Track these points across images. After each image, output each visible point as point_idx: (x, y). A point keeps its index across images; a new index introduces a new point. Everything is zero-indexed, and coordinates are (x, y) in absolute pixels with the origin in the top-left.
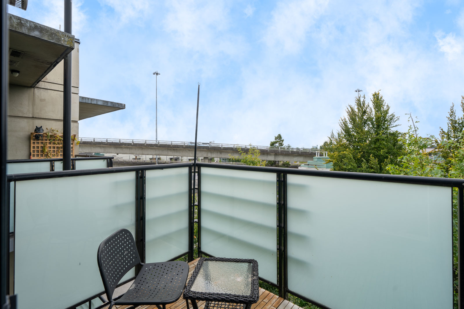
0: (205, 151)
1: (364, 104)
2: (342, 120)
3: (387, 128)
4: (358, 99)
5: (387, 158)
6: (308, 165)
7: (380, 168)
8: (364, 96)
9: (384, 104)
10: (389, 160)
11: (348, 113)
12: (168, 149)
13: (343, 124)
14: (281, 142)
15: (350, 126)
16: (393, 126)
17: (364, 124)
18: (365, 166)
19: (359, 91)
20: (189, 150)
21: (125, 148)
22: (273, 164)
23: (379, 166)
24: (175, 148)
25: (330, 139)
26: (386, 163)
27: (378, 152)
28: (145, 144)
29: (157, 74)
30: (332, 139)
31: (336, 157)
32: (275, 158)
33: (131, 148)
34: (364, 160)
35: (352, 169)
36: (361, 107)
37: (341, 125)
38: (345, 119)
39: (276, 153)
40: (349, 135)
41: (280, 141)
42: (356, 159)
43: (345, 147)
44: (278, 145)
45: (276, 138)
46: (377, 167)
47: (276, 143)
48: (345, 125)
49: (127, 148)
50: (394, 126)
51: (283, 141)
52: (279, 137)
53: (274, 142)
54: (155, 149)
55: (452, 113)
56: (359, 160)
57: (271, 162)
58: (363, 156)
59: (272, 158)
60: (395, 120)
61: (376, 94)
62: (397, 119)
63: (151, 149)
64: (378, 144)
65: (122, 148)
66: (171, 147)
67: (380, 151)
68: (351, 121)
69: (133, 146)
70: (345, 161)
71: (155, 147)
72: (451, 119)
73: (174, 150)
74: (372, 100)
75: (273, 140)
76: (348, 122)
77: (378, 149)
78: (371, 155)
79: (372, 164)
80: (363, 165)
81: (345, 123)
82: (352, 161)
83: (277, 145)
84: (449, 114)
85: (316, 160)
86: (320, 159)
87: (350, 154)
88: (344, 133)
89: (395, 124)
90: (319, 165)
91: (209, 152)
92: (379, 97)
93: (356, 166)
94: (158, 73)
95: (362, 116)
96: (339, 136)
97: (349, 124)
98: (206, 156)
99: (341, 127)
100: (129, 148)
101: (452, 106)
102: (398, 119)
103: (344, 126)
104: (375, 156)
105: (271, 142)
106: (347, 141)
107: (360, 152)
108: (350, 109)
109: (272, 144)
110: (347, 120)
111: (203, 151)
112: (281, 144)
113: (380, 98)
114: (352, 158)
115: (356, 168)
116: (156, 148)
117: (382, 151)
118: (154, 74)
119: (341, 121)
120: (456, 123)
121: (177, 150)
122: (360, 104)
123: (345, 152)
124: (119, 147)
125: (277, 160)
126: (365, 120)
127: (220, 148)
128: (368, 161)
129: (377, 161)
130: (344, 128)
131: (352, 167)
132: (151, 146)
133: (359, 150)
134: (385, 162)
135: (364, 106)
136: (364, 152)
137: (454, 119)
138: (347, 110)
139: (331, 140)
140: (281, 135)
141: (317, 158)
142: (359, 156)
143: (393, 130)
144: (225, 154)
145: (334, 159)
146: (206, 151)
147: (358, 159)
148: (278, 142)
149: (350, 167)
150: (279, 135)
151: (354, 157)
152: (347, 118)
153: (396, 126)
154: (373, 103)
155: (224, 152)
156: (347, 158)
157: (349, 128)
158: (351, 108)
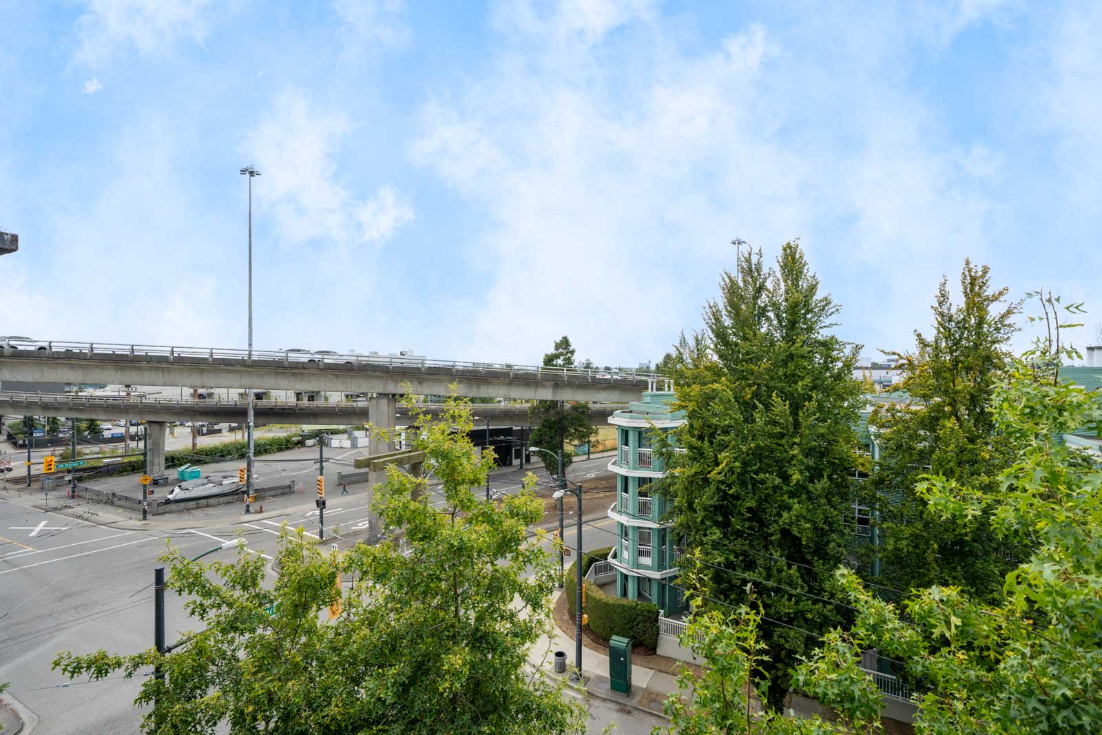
0: (379, 377)
1: (758, 270)
2: (710, 307)
3: (810, 329)
4: (745, 258)
5: (810, 399)
6: (631, 412)
7: (794, 424)
8: (760, 251)
9: (805, 271)
10: (814, 404)
11: (723, 289)
12: (277, 374)
13: (711, 317)
14: (569, 355)
15: (727, 322)
16: (823, 325)
17: (759, 319)
18: (761, 419)
19: (739, 243)
20: (337, 376)
21: (150, 369)
22: (550, 407)
23: (791, 418)
24: (297, 371)
25: (678, 350)
26: (808, 410)
27: (790, 387)
28: (211, 359)
29: (252, 174)
30: (682, 350)
31: (695, 396)
32: (554, 394)
33: (169, 370)
34: (761, 406)
35: (732, 427)
36: (752, 277)
37: (707, 318)
38: (716, 305)
39: (557, 383)
40: (726, 343)
41: (567, 353)
42: (741, 401)
43: (717, 373)
44: (562, 363)
45: (557, 346)
46: (786, 421)
47: (557, 356)
48: (716, 319)
49: (156, 369)
50: (825, 327)
51: (572, 352)
52: (565, 343)
53: (552, 354)
54: (239, 372)
55: (943, 298)
56: (748, 403)
57: (546, 401)
58: (756, 395)
59: (546, 394)
60: (830, 311)
61: (789, 246)
62: (834, 310)
63: (229, 372)
64: (791, 366)
65: (139, 368)
66: (285, 368)
67: (796, 383)
68: (729, 308)
69: (172, 363)
70: (717, 406)
71: (238, 368)
72: (940, 310)
73: (293, 374)
74: (780, 260)
75: (551, 350)
76: (724, 312)
77: (793, 378)
78: (774, 394)
79: (777, 415)
80: (757, 415)
81: (717, 316)
82: (732, 408)
83: (560, 361)
84: (936, 299)
85: (648, 399)
86: (655, 398)
87: (728, 390)
88: (715, 339)
89: (827, 322)
90: (654, 414)
91: (390, 381)
92: (795, 253)
93: (742, 419)
94: (255, 170)
95: (756, 298)
96: (697, 344)
97: (724, 317)
98: (381, 391)
99: (707, 323)
100: (163, 370)
101: (943, 281)
102: (837, 310)
103: (713, 321)
104: (784, 395)
105: (546, 355)
106: (721, 357)
107: (750, 386)
108: (727, 280)
109: (549, 360)
110: (721, 307)
111: (374, 377)
112: (569, 361)
113: (797, 256)
114: (733, 400)
115: (740, 425)
116: (243, 369)
117: (800, 383)
118: (243, 172)
119: (708, 310)
120: (950, 320)
121: (302, 374)
122: (751, 270)
123: (716, 386)
124: (131, 366)
125: (557, 399)
126: (759, 307)
127: (419, 369)
128: (768, 407)
129: (787, 407)
130: (714, 327)
131: (732, 422)
132: (227, 365)
133: (748, 379)
134: (805, 408)
135: (759, 275)
136: (759, 385)
137: (946, 311)
138: (723, 283)
139: (680, 353)
140: (569, 338)
141: (652, 396)
142: (749, 396)
143: (823, 334)
144: (431, 383)
145: (690, 401)
146: (383, 377)
147: (746, 403)
148: (561, 354)
149: (727, 422)
150: (564, 338)
151: (735, 398)
152: (722, 303)
153: (831, 325)
154: (782, 267)
155: (429, 380)
156: (721, 399)
157: (726, 328)
158: (729, 277)
